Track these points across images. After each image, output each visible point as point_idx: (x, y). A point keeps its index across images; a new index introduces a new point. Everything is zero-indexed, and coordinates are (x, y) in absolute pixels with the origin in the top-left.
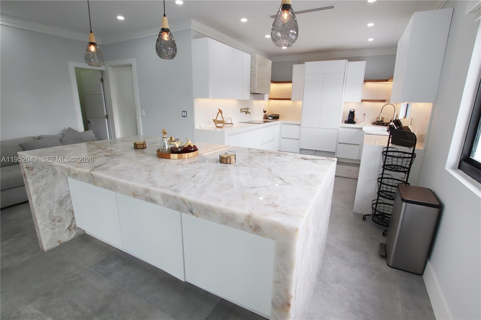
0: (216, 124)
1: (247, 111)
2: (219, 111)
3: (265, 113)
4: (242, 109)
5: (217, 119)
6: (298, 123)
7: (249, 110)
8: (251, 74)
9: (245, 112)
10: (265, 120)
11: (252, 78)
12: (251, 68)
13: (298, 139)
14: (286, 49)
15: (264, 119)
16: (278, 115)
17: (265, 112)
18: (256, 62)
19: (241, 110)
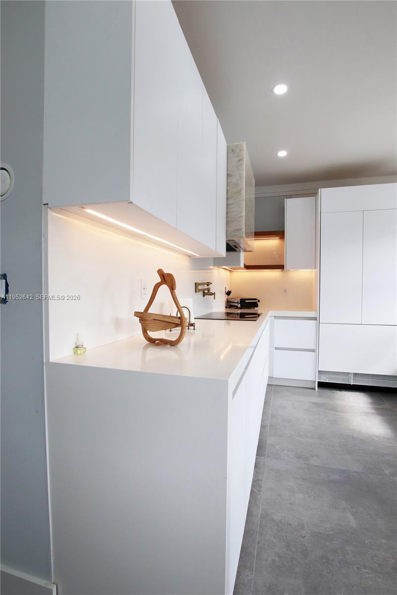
0: (145, 332)
1: (205, 289)
2: (159, 280)
3: (229, 297)
4: (200, 284)
5: (150, 311)
6: (312, 314)
7: (210, 286)
8: (227, 191)
9: (202, 292)
10: (229, 310)
11: (230, 202)
12: (228, 175)
13: (313, 351)
14: (286, 157)
15: (226, 307)
16: (256, 299)
17: (228, 293)
18: (241, 160)
19: (196, 285)
